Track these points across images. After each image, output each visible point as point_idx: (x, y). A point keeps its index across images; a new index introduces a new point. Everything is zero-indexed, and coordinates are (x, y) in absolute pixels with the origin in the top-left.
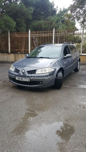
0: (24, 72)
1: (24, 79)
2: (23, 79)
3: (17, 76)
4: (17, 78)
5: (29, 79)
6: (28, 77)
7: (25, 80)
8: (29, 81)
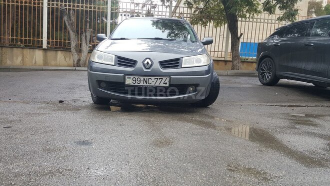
0: (150, 63)
1: (153, 82)
2: (150, 81)
3: (130, 74)
4: (129, 81)
5: (167, 81)
6: (165, 75)
7: (157, 84)
8: (168, 85)
